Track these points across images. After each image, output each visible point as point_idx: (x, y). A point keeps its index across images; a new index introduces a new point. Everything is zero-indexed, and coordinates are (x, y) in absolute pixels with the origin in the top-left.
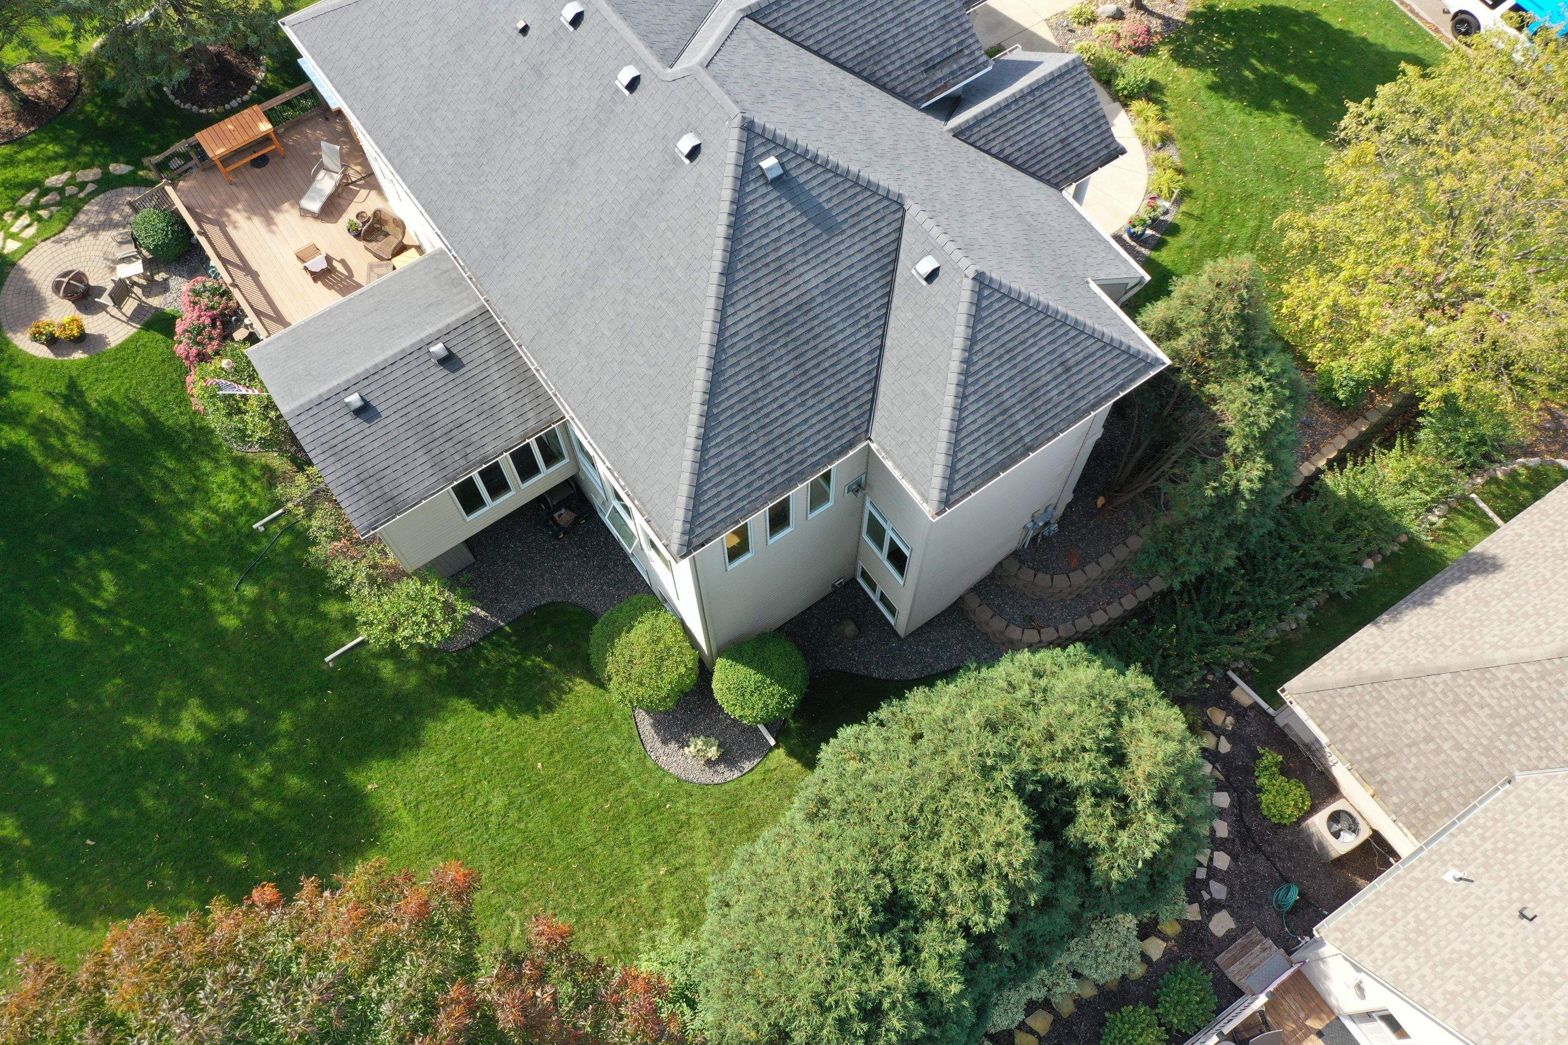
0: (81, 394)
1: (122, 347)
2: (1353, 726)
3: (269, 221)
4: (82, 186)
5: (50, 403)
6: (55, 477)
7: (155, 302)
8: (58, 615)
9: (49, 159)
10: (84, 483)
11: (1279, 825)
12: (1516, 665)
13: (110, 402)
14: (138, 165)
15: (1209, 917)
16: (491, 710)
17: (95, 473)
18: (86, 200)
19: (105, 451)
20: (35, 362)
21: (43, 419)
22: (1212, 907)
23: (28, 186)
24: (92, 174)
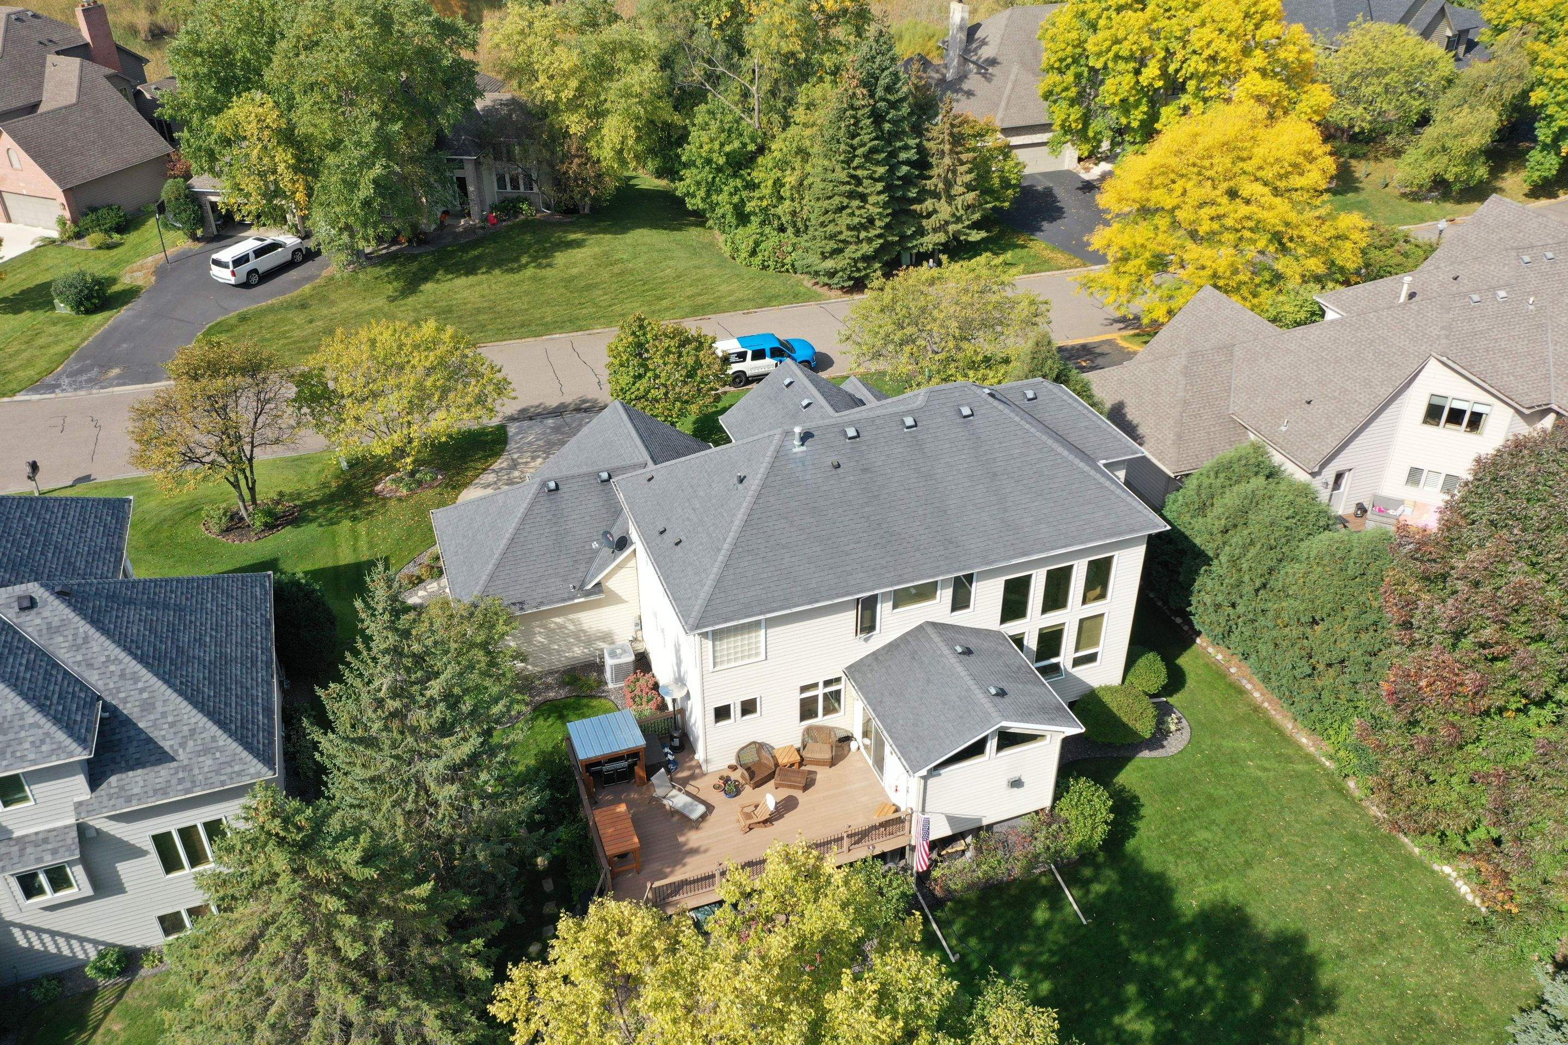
3: (694, 851)
16: (1135, 829)
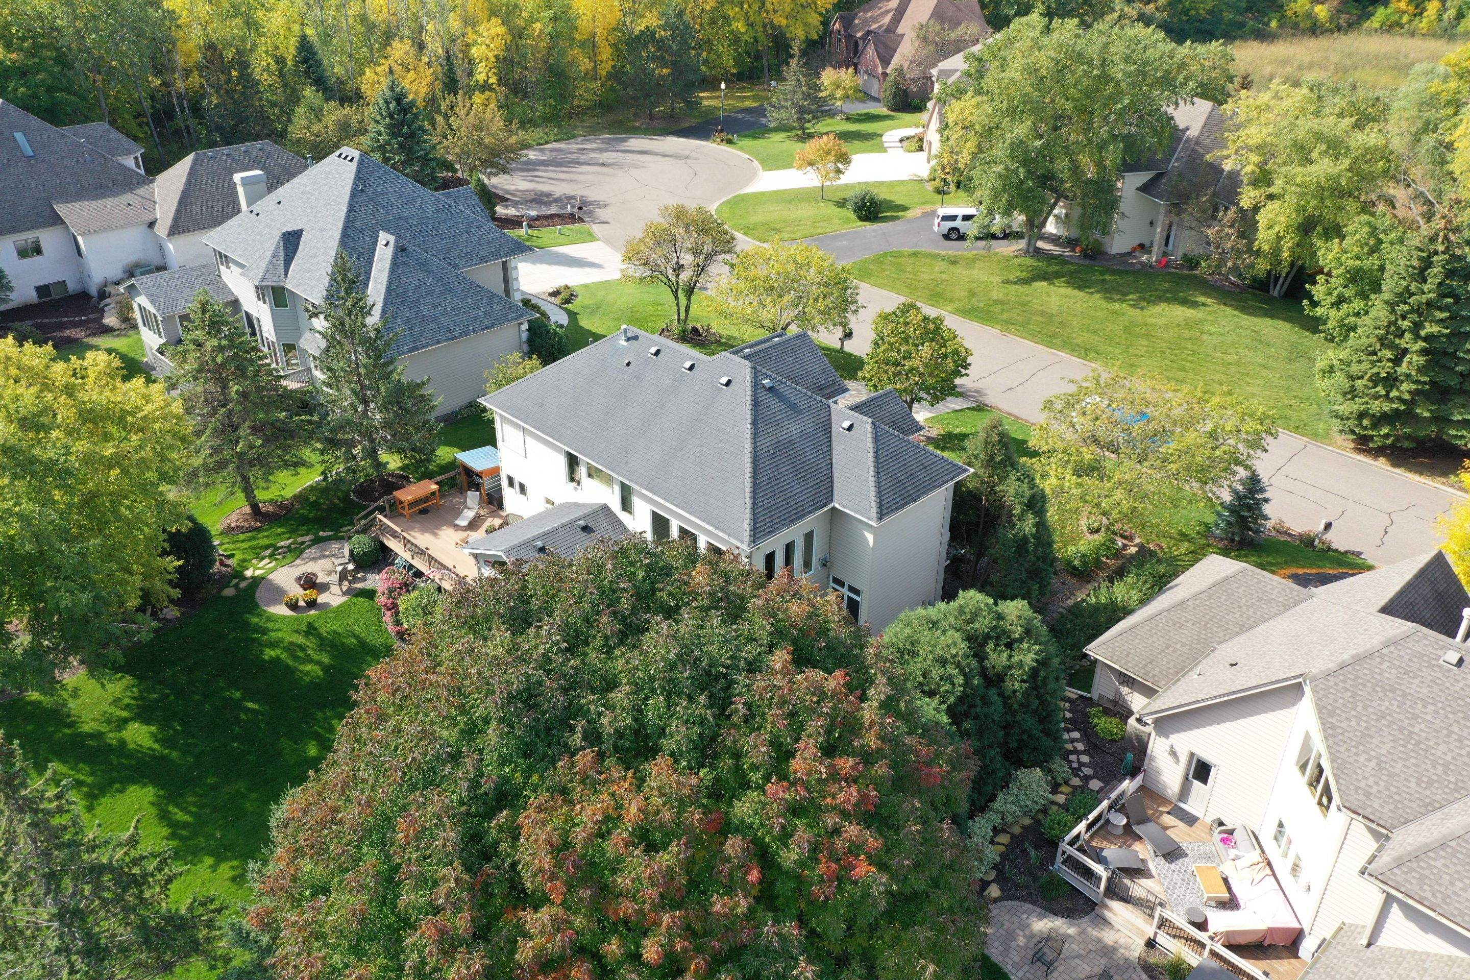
0: (316, 629)
1: (340, 606)
2: (1128, 655)
3: (435, 533)
4: (302, 543)
5: (296, 635)
6: (301, 672)
7: (359, 585)
8: (306, 744)
9: (279, 535)
10: (320, 673)
11: (1113, 741)
12: (1195, 596)
13: (335, 632)
14: (338, 531)
15: (1087, 783)
17: (326, 669)
18: (306, 548)
19: (332, 656)
20: (284, 618)
21: (292, 643)
22: (1087, 779)
23: (267, 547)
24: (310, 537)
